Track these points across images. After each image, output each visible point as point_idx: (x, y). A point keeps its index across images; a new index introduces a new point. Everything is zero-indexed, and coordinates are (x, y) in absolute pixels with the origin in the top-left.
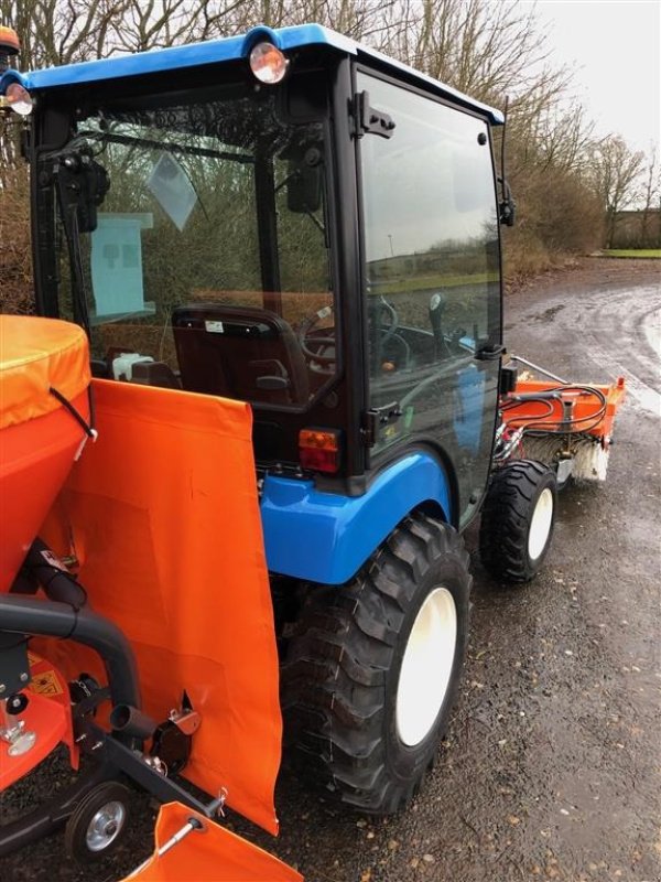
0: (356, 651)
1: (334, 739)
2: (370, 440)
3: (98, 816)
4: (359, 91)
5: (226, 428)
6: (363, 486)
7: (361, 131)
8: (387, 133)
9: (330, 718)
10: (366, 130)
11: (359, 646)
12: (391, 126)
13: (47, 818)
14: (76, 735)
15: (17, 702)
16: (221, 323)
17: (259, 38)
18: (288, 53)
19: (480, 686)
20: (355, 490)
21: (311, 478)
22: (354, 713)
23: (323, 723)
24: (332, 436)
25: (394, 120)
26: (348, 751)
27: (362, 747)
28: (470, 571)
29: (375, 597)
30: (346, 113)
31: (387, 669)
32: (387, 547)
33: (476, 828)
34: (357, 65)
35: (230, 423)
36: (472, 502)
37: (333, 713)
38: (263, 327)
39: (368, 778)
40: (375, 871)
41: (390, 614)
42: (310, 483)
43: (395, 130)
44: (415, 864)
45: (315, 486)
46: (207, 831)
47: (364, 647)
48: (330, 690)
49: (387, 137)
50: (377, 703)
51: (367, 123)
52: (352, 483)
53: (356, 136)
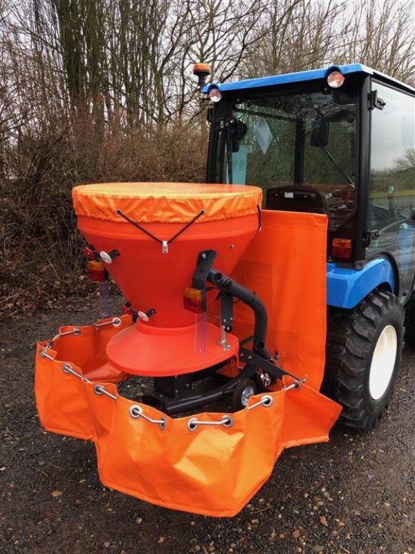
0: (354, 342)
1: (341, 382)
2: (367, 244)
3: (244, 392)
4: (373, 89)
5: (316, 226)
6: (362, 265)
7: (373, 107)
8: (381, 107)
9: (340, 371)
10: (375, 106)
11: (355, 340)
12: (384, 104)
13: (221, 393)
14: (240, 354)
15: (228, 328)
16: (292, 194)
17: (333, 70)
18: (345, 76)
19: (404, 390)
20: (358, 267)
21: (336, 262)
22: (352, 369)
23: (336, 373)
24: (349, 241)
25: (385, 102)
26: (348, 388)
27: (354, 387)
28: (404, 325)
29: (363, 320)
30: (366, 99)
31: (368, 352)
32: (368, 299)
33: (405, 443)
34: (372, 79)
35: (317, 224)
36: (404, 295)
37: (341, 368)
38: (313, 195)
39: (356, 404)
40: (354, 452)
41: (370, 328)
42: (335, 264)
43: (385, 106)
44: (374, 452)
45: (337, 266)
46: (300, 389)
47: (357, 340)
48: (341, 359)
49: (381, 109)
50: (362, 367)
51: (376, 103)
52: (356, 264)
53: (370, 109)
